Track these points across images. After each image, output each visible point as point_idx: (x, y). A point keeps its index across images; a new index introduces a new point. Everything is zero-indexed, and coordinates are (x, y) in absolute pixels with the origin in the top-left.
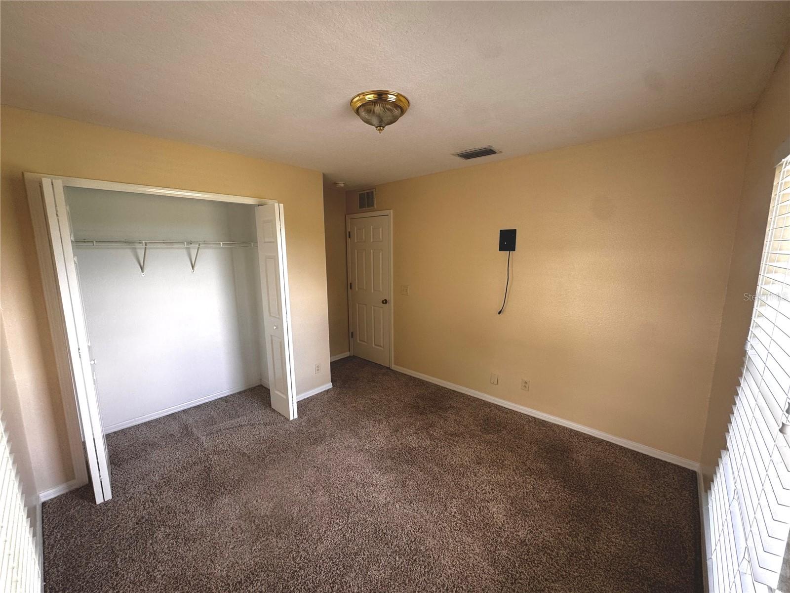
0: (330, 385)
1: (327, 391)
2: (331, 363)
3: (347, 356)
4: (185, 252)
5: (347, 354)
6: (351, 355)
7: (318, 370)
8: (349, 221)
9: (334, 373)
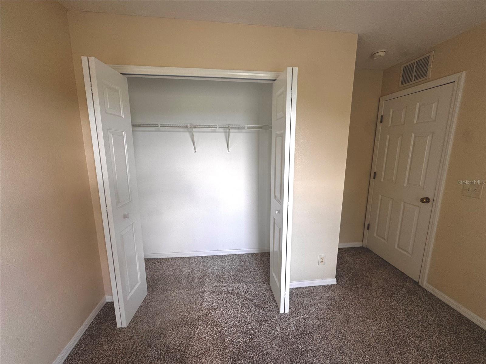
0: (333, 281)
1: (330, 287)
2: (339, 249)
3: (359, 246)
4: (223, 135)
5: (358, 244)
6: (364, 246)
7: (322, 262)
8: (383, 103)
9: (342, 264)
